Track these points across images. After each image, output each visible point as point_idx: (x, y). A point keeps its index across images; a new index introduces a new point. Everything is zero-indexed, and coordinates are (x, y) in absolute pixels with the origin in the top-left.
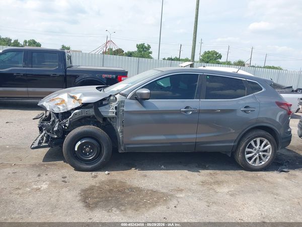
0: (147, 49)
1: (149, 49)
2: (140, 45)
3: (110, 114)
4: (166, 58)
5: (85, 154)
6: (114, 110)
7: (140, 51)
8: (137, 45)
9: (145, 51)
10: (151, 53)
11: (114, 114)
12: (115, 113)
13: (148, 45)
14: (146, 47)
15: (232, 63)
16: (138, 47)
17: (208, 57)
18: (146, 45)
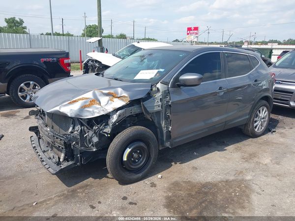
0: (19, 23)
1: (22, 24)
2: (9, 19)
3: (157, 109)
4: (45, 34)
5: (134, 162)
6: (160, 103)
7: (10, 27)
8: (6, 19)
9: (18, 26)
10: (25, 28)
11: (160, 108)
12: (160, 106)
13: (20, 19)
14: (17, 22)
15: (115, 36)
16: (7, 21)
17: (90, 31)
18: (17, 19)
